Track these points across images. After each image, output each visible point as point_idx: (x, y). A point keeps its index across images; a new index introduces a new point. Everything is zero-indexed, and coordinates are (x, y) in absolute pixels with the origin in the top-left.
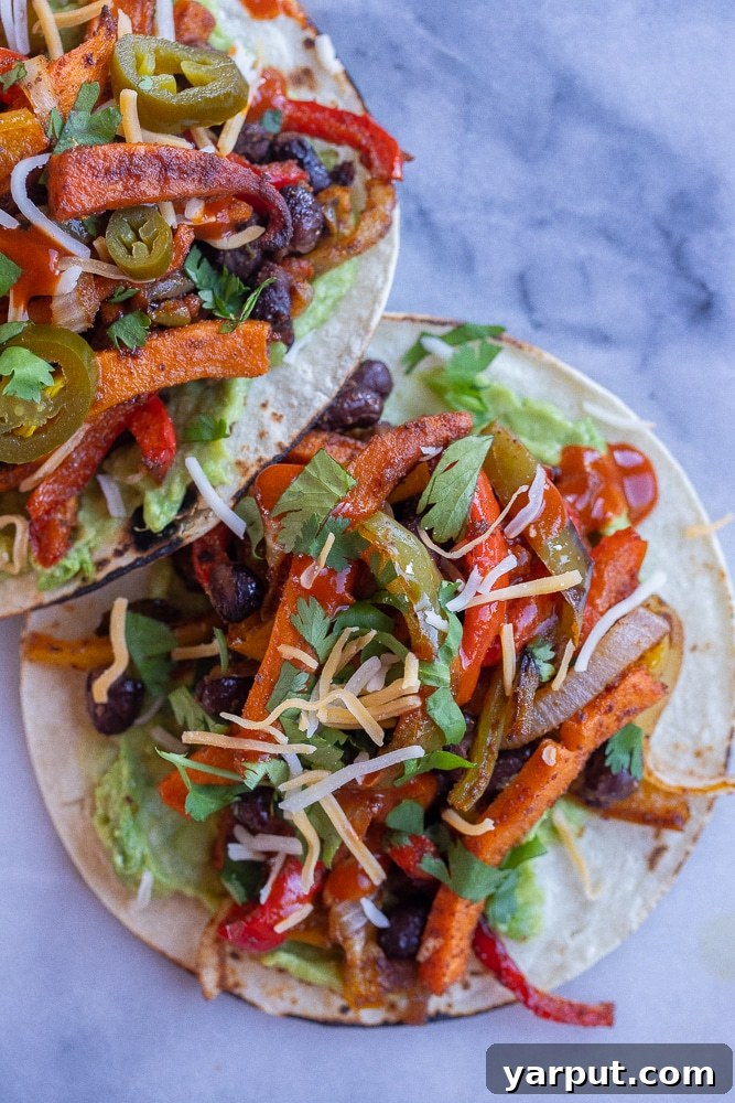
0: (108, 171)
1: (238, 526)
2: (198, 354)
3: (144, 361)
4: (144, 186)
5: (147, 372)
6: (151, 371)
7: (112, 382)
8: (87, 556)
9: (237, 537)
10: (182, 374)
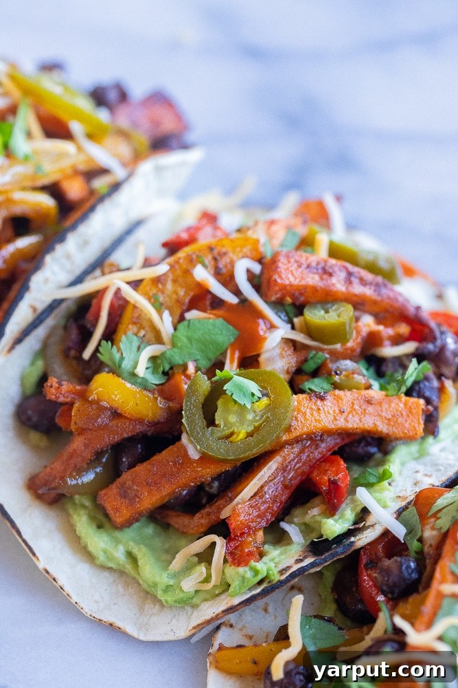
0: (308, 266)
1: (400, 531)
2: (370, 409)
3: (329, 404)
4: (334, 280)
5: (331, 412)
6: (334, 411)
7: (304, 414)
8: (272, 565)
9: (398, 540)
10: (358, 421)
